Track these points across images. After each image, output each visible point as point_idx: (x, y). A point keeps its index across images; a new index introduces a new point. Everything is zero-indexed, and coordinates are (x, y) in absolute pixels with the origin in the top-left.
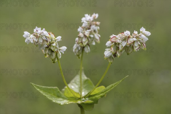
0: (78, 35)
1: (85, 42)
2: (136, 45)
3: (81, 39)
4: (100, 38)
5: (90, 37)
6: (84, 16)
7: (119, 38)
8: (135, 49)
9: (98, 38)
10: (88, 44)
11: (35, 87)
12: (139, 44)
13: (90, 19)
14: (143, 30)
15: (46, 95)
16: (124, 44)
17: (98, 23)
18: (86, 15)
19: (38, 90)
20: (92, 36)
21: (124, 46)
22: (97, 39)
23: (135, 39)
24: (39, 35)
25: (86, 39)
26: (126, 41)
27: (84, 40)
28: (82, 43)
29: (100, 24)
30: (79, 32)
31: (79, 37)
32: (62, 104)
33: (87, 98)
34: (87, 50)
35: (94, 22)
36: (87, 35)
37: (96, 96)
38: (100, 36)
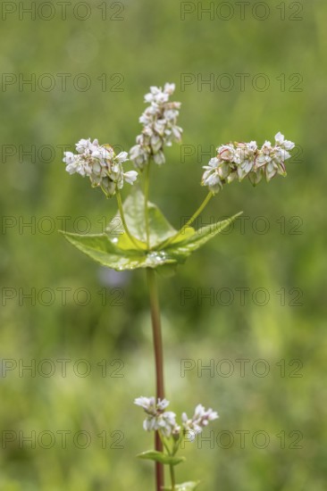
0: (143, 132)
1: (156, 145)
2: (270, 169)
3: (147, 140)
4: (181, 133)
5: (165, 135)
6: (149, 91)
7: (237, 155)
8: (269, 177)
9: (178, 135)
10: (161, 149)
11: (67, 237)
12: (276, 166)
13: (162, 99)
14: (280, 138)
15: (88, 253)
16: (247, 168)
17: (178, 104)
18: (154, 89)
19: (74, 243)
20: (168, 132)
21: (247, 171)
22: (177, 138)
23: (268, 159)
24: (93, 159)
25: (159, 139)
26: (250, 162)
27: (154, 142)
28: (150, 146)
29: (181, 106)
30: (142, 123)
31: (145, 136)
32: (121, 269)
33: (161, 250)
34: (160, 160)
35: (171, 104)
36: (161, 132)
37: (180, 249)
38: (181, 130)
